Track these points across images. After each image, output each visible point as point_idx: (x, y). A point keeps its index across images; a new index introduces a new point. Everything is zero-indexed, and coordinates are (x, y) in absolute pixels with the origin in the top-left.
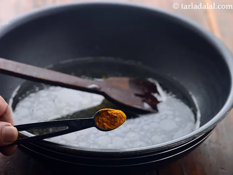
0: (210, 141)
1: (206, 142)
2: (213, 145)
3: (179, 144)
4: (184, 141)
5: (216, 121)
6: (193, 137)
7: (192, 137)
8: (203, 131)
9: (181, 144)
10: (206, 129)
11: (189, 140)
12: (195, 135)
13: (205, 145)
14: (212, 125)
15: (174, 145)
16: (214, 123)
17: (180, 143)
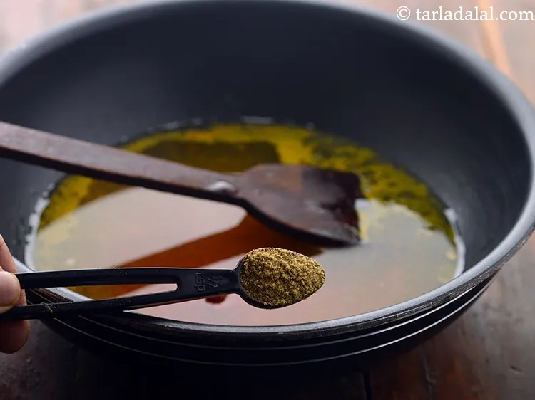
0: (486, 306)
1: (477, 307)
2: (492, 316)
3: (412, 312)
4: (424, 306)
5: (496, 260)
6: (446, 297)
7: (441, 296)
8: (468, 283)
9: (417, 313)
10: (473, 279)
11: (435, 304)
12: (449, 292)
13: (475, 315)
14: (489, 269)
15: (402, 316)
16: (493, 266)
17: (416, 310)
